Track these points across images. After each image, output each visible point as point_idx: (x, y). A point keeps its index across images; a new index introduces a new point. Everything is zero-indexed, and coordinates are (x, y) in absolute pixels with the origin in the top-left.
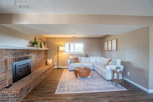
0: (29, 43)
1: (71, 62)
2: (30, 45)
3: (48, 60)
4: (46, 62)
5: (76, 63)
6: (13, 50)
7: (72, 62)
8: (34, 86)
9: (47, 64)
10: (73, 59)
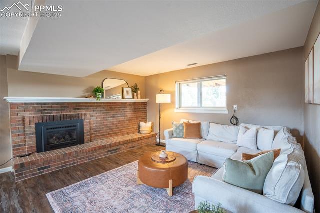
0: (84, 91)
1: (175, 135)
2: (87, 95)
3: (142, 124)
4: (139, 127)
5: (186, 138)
6: (38, 104)
7: (178, 134)
8: (62, 167)
9: (141, 132)
10: (181, 128)
